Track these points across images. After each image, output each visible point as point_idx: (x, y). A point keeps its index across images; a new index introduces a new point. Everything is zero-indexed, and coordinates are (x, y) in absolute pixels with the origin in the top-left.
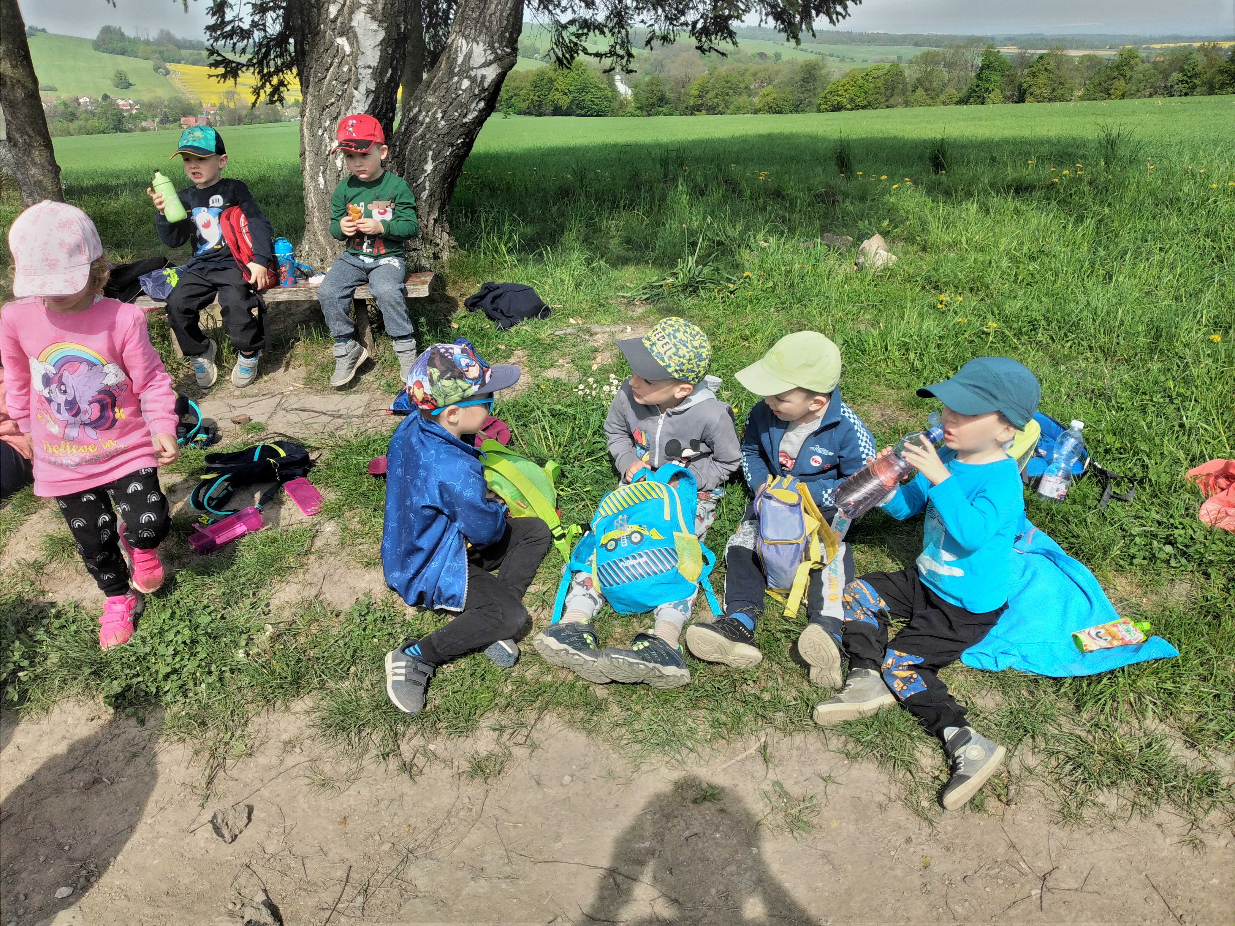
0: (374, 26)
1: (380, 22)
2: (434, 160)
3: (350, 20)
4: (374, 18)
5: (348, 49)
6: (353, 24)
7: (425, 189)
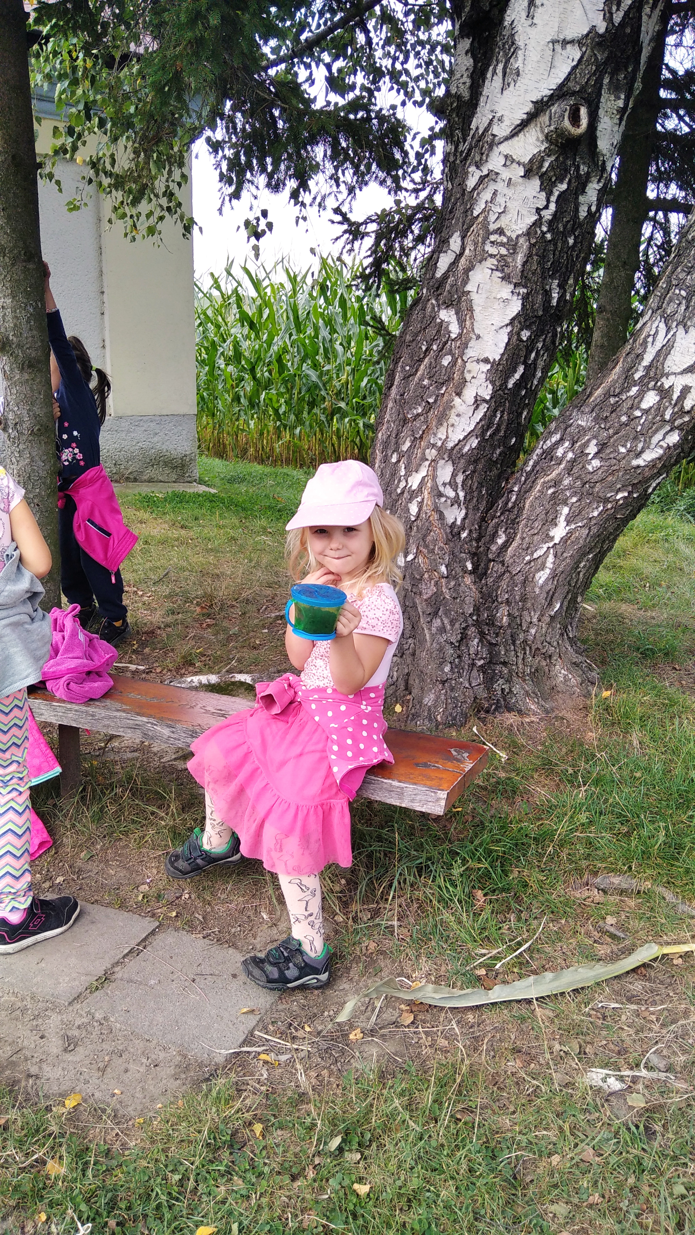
0: (505, 291)
1: (516, 285)
2: (568, 523)
3: (466, 281)
4: (506, 278)
5: (454, 329)
6: (468, 288)
7: (543, 567)
